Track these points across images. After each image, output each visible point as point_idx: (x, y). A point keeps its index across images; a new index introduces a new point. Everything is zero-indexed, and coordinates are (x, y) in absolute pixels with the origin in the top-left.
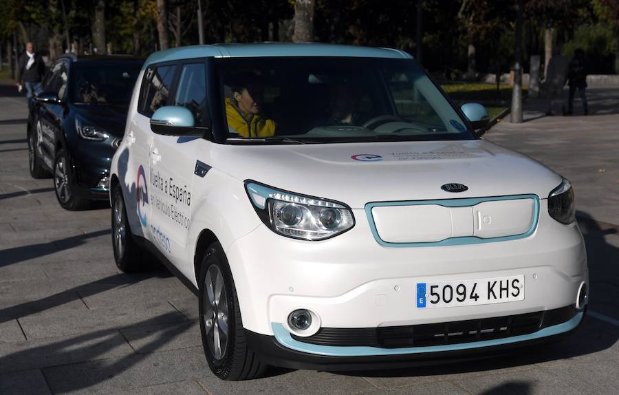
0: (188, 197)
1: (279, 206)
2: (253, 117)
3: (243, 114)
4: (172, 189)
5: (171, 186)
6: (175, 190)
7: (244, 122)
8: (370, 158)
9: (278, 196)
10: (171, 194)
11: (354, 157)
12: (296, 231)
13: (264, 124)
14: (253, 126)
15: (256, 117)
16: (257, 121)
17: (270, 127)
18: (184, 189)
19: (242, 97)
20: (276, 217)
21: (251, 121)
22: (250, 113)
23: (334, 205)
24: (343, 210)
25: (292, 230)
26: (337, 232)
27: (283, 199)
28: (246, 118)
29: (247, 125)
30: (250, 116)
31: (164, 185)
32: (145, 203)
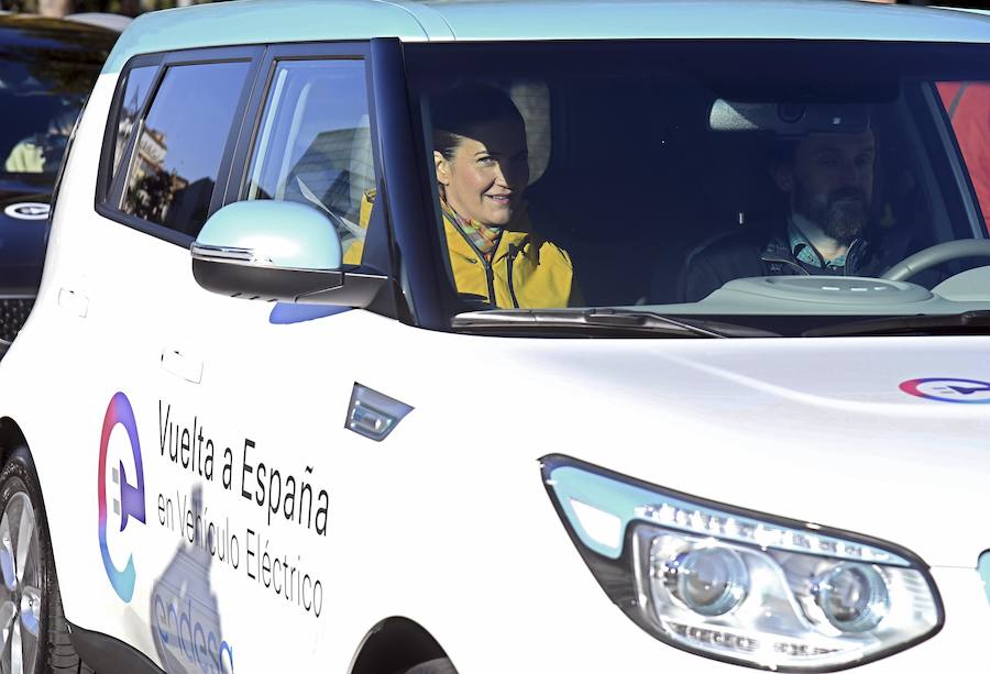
0: (319, 504)
1: (669, 547)
2: (499, 238)
3: (467, 230)
4: (251, 478)
5: (247, 468)
6: (266, 481)
7: (473, 255)
8: (970, 391)
9: (665, 515)
10: (247, 495)
11: (909, 387)
12: (728, 637)
13: (534, 259)
14: (499, 268)
15: (509, 238)
16: (513, 251)
17: (554, 271)
18: (302, 478)
19: (452, 170)
20: (659, 584)
21: (494, 251)
22: (490, 225)
23: (868, 553)
24: (893, 571)
25: (717, 635)
26: (877, 646)
27: (682, 525)
28: (479, 243)
29: (480, 266)
30: (490, 233)
31: (220, 461)
32: (132, 520)
